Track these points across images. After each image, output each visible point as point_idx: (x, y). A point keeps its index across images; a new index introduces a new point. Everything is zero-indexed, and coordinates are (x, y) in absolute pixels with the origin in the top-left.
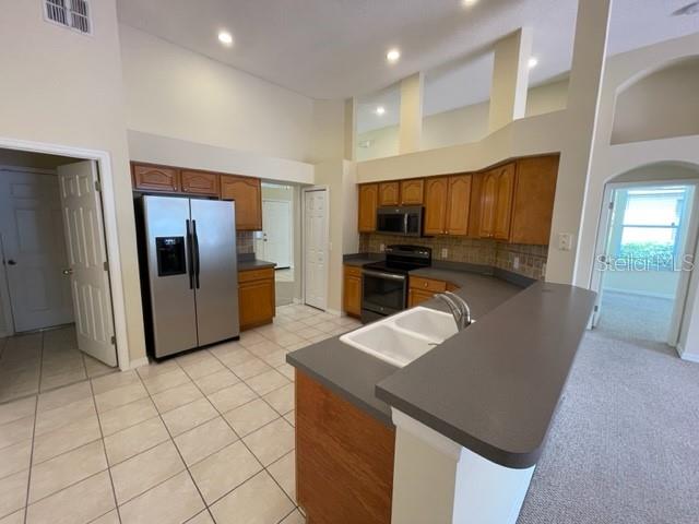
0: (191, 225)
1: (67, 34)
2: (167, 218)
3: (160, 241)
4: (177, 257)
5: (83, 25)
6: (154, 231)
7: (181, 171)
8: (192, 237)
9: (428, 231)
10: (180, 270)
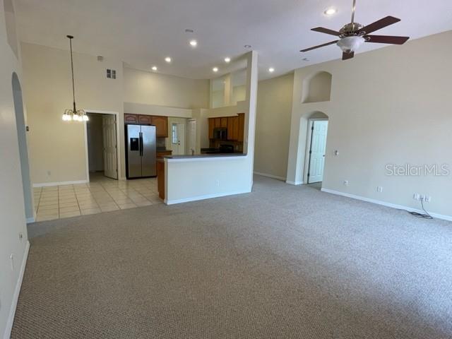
0: (141, 134)
1: (111, 80)
2: (134, 132)
3: (131, 139)
4: (137, 144)
5: (115, 78)
6: (130, 136)
7: (138, 115)
8: (141, 138)
9: (228, 138)
10: (137, 149)
